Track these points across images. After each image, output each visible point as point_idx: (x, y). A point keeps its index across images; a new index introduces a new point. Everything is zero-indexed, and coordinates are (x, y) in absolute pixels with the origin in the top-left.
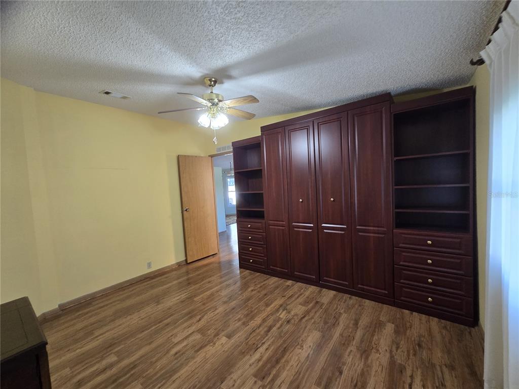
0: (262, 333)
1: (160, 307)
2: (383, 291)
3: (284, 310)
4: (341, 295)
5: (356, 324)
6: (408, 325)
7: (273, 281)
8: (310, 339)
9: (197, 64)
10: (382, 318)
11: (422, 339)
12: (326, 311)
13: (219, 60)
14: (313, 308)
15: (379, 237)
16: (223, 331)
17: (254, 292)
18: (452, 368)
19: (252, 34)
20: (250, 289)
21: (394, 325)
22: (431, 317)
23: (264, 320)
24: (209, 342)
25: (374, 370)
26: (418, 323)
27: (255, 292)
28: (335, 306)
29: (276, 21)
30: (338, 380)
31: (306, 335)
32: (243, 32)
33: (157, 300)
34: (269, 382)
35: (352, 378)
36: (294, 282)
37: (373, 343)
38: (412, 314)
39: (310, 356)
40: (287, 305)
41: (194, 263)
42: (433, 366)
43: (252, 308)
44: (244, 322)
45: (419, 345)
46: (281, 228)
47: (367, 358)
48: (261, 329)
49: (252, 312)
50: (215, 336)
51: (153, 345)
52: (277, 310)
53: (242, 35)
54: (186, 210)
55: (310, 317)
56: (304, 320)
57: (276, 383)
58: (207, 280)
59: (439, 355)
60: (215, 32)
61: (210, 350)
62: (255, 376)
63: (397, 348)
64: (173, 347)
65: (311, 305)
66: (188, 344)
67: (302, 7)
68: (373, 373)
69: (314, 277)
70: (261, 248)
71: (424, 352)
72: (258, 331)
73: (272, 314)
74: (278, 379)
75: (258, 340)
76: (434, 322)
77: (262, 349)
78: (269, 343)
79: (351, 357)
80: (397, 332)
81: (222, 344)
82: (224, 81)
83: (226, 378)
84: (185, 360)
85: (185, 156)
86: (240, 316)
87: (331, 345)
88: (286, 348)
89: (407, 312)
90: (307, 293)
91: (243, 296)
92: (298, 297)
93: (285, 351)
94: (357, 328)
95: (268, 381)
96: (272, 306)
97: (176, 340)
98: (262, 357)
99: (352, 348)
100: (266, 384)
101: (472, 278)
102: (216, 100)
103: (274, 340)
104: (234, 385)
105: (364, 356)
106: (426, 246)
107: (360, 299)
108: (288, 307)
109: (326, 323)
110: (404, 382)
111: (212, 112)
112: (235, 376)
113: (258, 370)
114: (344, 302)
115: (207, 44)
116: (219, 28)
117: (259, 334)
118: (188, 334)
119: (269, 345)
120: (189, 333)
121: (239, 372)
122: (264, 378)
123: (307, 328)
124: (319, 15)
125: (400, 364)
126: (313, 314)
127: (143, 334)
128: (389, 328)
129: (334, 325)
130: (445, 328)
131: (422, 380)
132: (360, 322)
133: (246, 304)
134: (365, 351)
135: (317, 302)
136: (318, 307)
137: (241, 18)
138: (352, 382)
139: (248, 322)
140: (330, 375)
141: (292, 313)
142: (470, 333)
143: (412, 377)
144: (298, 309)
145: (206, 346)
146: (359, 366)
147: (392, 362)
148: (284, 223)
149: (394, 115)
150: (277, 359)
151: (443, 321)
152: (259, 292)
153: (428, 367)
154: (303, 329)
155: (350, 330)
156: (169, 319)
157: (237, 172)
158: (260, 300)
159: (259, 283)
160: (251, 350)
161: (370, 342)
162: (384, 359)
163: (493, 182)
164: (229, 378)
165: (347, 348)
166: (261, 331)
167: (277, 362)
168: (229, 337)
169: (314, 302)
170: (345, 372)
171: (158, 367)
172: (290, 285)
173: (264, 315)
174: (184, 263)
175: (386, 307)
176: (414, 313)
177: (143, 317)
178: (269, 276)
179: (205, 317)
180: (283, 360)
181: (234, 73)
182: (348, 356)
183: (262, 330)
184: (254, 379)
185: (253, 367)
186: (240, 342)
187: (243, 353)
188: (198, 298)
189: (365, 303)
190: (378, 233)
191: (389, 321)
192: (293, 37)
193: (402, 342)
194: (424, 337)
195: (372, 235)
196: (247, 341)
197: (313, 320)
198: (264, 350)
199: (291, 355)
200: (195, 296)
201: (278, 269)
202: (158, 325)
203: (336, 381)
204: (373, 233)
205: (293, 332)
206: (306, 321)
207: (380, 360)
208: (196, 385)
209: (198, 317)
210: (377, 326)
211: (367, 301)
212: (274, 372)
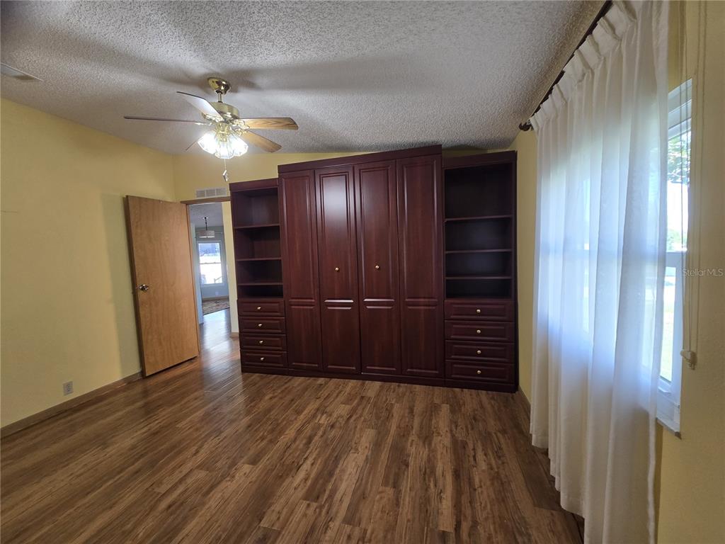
0: (301, 446)
1: (111, 450)
2: (434, 372)
3: (323, 414)
4: (387, 384)
5: (411, 411)
6: (461, 401)
7: (298, 382)
8: (363, 439)
9: (206, 55)
10: (437, 401)
11: (476, 412)
12: (375, 405)
13: (246, 58)
14: (358, 405)
15: (429, 310)
16: (242, 457)
17: (274, 400)
18: (504, 432)
19: (308, 35)
20: (267, 398)
21: (448, 405)
22: (480, 391)
23: (299, 431)
24: (223, 477)
25: (439, 453)
26: (469, 398)
27: (276, 399)
28: (384, 397)
29: (344, 28)
30: (406, 473)
31: (358, 436)
32: (297, 29)
33: (101, 441)
34: (326, 500)
35: (420, 467)
36: (326, 379)
37: (433, 427)
38: (462, 391)
39: (369, 458)
40: (326, 407)
41: (158, 376)
42: (489, 434)
43: (277, 420)
44: (271, 440)
45: (475, 419)
46: (309, 307)
47: (430, 444)
48: (297, 443)
49: (278, 425)
50: (230, 467)
51: (120, 508)
52: (314, 416)
53: (294, 33)
54: (143, 289)
55: (358, 416)
56: (352, 420)
57: (335, 499)
58: (192, 396)
59: (492, 423)
60: (255, 17)
61: (228, 487)
62: (306, 498)
63: (456, 426)
64: (160, 500)
65: (356, 401)
66: (188, 489)
67: (380, 23)
68: (439, 457)
69: (354, 368)
70: (278, 339)
71: (480, 424)
72: (294, 446)
73: (308, 422)
74: (338, 493)
75: (298, 456)
76: (483, 394)
77: (306, 466)
78: (314, 457)
79: (414, 447)
80: (453, 411)
81: (245, 474)
82: (241, 89)
83: (264, 513)
84: (190, 510)
85: (140, 198)
86: (262, 433)
87: (390, 440)
88: (337, 456)
89: (457, 390)
90: (348, 389)
91: (259, 408)
92: (337, 396)
93: (337, 459)
94: (414, 416)
95: (324, 500)
96: (305, 412)
97: (163, 489)
98: (308, 475)
99: (413, 437)
100: (323, 503)
101: (513, 344)
102: (229, 115)
103: (319, 452)
104: (279, 518)
105: (426, 443)
106: (476, 315)
107: (409, 385)
108: (328, 409)
109: (378, 418)
110: (469, 456)
111: (221, 132)
112: (277, 507)
113: (308, 490)
114: (393, 392)
115: (236, 31)
116: (265, 14)
117: (296, 449)
118: (181, 476)
119: (314, 459)
120: (184, 473)
121: (282, 501)
122: (318, 498)
123: (358, 429)
124: (396, 37)
125: (462, 441)
126: (360, 412)
127: (90, 497)
128: (445, 408)
129: (388, 418)
130: (493, 398)
131: (483, 450)
132: (415, 408)
133: (268, 416)
134: (426, 438)
135: (362, 397)
136: (364, 402)
137: (301, 10)
138: (420, 471)
139: (276, 438)
140: (397, 470)
141: (335, 415)
142: (513, 398)
143: (474, 449)
144: (341, 410)
145: (218, 483)
146: (424, 453)
147: (454, 441)
148: (313, 301)
149: (446, 171)
150: (328, 472)
151: (489, 392)
152: (281, 398)
153: (486, 438)
154: (353, 431)
155: (407, 420)
156: (136, 464)
157: (238, 230)
158: (287, 407)
159: (279, 387)
160: (291, 470)
161: (430, 427)
162: (447, 441)
163: (541, 243)
164: (269, 511)
165: (408, 439)
166: (298, 445)
167: (331, 474)
168: (254, 462)
169: (358, 398)
170: (411, 463)
171: (141, 534)
172: (323, 383)
173: (297, 425)
174: (139, 377)
175: (438, 390)
176: (464, 390)
177: (79, 473)
178: (290, 377)
179: (206, 446)
180: (338, 471)
181: (260, 81)
182: (411, 446)
183: (300, 444)
184: (306, 503)
185: (299, 489)
186: (272, 466)
187: (281, 478)
188: (184, 423)
189: (415, 388)
190: (429, 306)
191: (443, 403)
192: (359, 55)
193: (459, 420)
194: (477, 410)
195: (422, 308)
196: (282, 462)
197: (363, 418)
198: (309, 467)
199: (346, 462)
200: (177, 422)
201: (305, 364)
202: (117, 477)
203: (404, 474)
204: (424, 306)
205: (342, 436)
206: (355, 420)
207: (442, 442)
208: (221, 536)
209: (193, 449)
210: (433, 409)
211: (417, 386)
212: (330, 487)
